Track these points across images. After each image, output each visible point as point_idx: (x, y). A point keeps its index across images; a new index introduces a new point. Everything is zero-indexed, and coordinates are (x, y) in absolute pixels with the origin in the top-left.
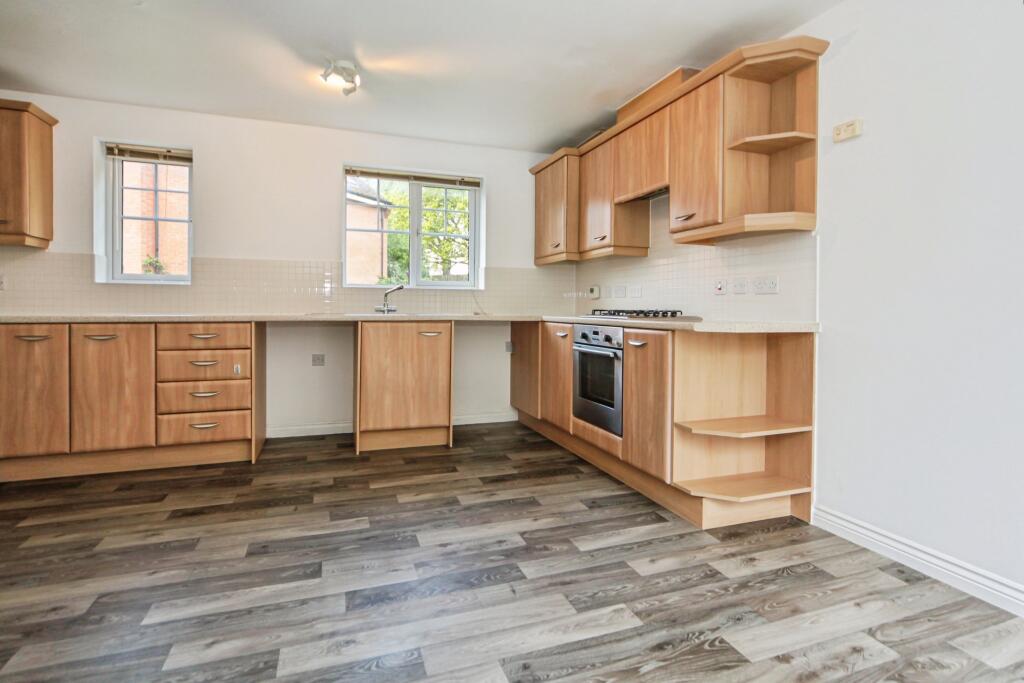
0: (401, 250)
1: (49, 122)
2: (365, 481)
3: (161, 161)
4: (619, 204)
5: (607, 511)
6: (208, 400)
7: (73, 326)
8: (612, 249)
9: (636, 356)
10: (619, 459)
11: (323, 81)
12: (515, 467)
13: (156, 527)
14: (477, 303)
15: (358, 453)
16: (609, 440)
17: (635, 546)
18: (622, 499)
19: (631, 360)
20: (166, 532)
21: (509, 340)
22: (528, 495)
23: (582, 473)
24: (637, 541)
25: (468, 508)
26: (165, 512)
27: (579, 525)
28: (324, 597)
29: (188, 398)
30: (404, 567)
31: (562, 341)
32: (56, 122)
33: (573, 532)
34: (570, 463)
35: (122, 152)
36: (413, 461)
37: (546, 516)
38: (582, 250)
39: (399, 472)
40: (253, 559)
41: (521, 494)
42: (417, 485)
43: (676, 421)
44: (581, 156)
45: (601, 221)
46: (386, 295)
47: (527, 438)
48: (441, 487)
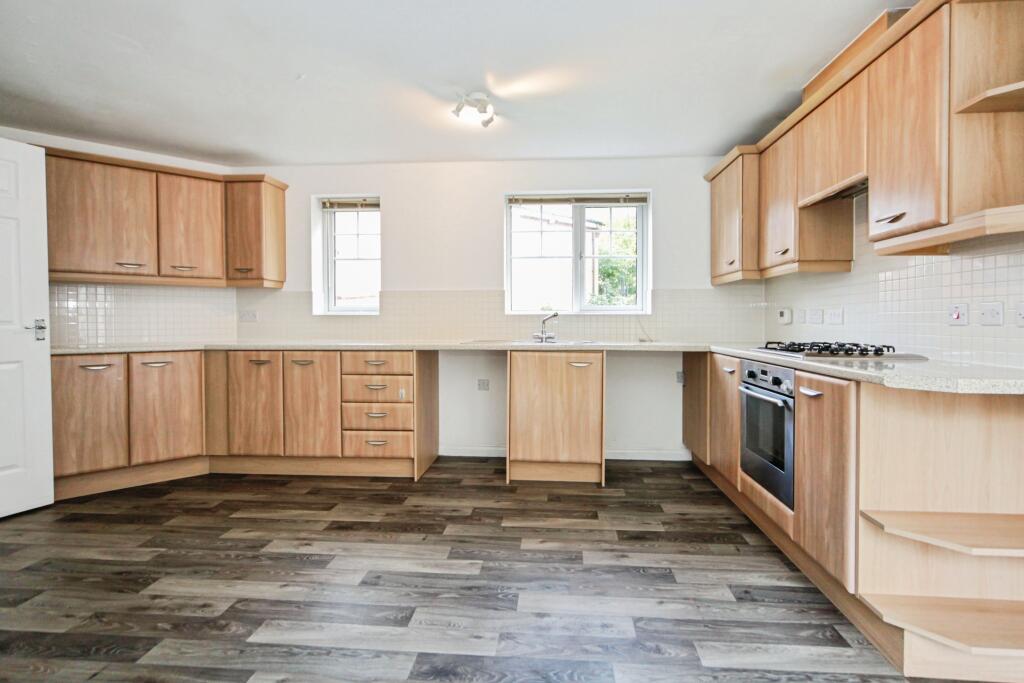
0: (612, 268)
1: (283, 188)
2: (498, 515)
3: (360, 209)
4: (804, 208)
5: (761, 610)
6: (380, 419)
7: (285, 353)
8: (796, 264)
9: (809, 410)
10: (790, 539)
11: (455, 117)
12: (664, 523)
13: (313, 536)
14: (643, 328)
15: (508, 482)
16: (777, 509)
17: (784, 677)
18: (791, 595)
19: (803, 414)
20: (316, 543)
21: (680, 369)
22: (665, 564)
23: (746, 543)
24: (789, 669)
25: (588, 570)
26: (325, 522)
27: (715, 623)
28: (397, 653)
29: (364, 417)
30: (488, 635)
31: (728, 376)
32: (287, 187)
33: (701, 633)
34: (734, 527)
35: (332, 205)
36: (557, 498)
37: (674, 600)
38: (762, 266)
39: (539, 510)
40: (364, 588)
41: (657, 562)
42: (549, 530)
43: (861, 508)
44: (761, 153)
45: (783, 229)
46: (544, 322)
47: (693, 486)
48: (573, 536)
